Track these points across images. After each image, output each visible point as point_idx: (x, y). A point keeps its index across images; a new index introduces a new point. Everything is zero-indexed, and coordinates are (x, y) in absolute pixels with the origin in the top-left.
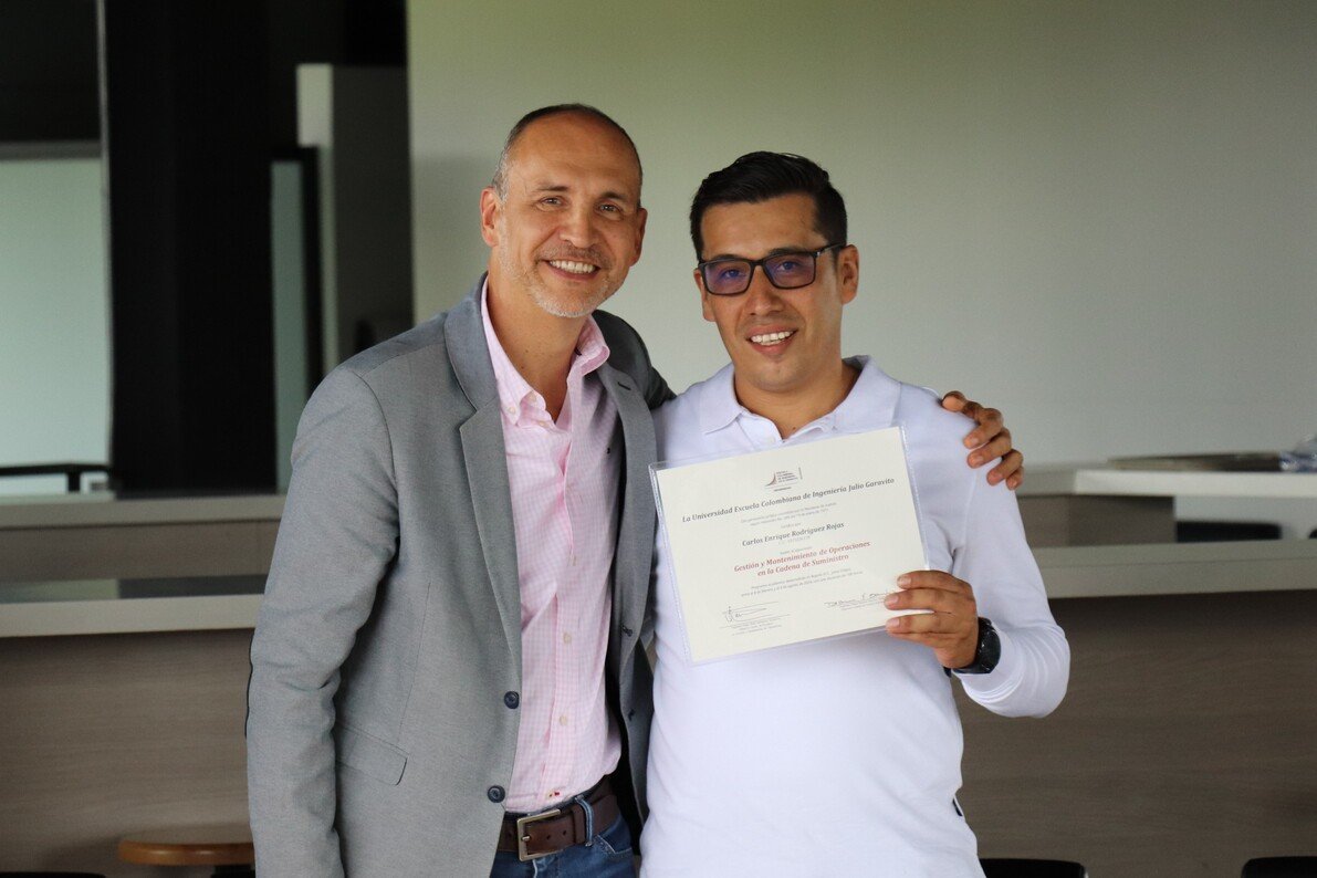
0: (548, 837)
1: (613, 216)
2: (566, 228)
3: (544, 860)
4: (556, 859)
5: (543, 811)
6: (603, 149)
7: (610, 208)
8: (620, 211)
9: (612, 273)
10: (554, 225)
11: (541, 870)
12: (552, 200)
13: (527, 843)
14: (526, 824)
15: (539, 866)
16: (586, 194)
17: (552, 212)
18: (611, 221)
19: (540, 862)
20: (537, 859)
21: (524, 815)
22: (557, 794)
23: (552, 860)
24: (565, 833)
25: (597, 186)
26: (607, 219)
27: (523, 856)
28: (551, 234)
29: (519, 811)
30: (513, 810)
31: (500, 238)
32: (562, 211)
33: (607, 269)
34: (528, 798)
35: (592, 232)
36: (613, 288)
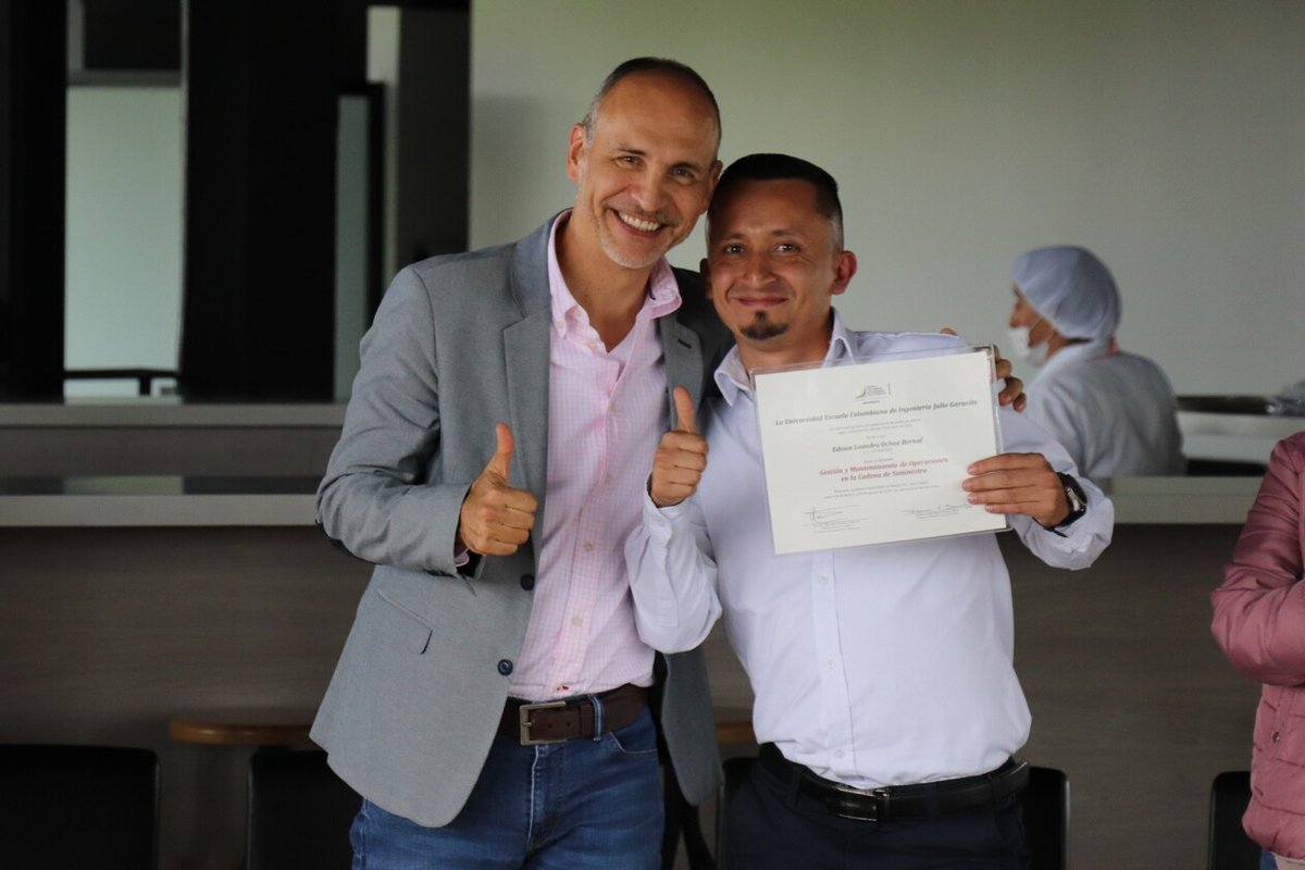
0: (550, 726)
1: (684, 180)
2: (638, 189)
3: (547, 747)
4: (562, 748)
5: (549, 702)
6: (683, 119)
7: (682, 174)
8: (692, 176)
9: (677, 231)
10: (626, 184)
11: (542, 755)
12: (631, 160)
13: (530, 729)
14: (531, 712)
15: (540, 752)
16: (660, 162)
17: (628, 170)
18: (682, 185)
19: (542, 748)
20: (540, 745)
21: (529, 702)
22: (565, 688)
23: (556, 748)
24: (569, 725)
25: (673, 155)
26: (678, 183)
27: (525, 740)
28: (623, 190)
29: (526, 698)
30: (520, 697)
31: (580, 174)
32: (639, 171)
33: (674, 226)
34: (535, 688)
35: (662, 195)
36: (677, 240)
